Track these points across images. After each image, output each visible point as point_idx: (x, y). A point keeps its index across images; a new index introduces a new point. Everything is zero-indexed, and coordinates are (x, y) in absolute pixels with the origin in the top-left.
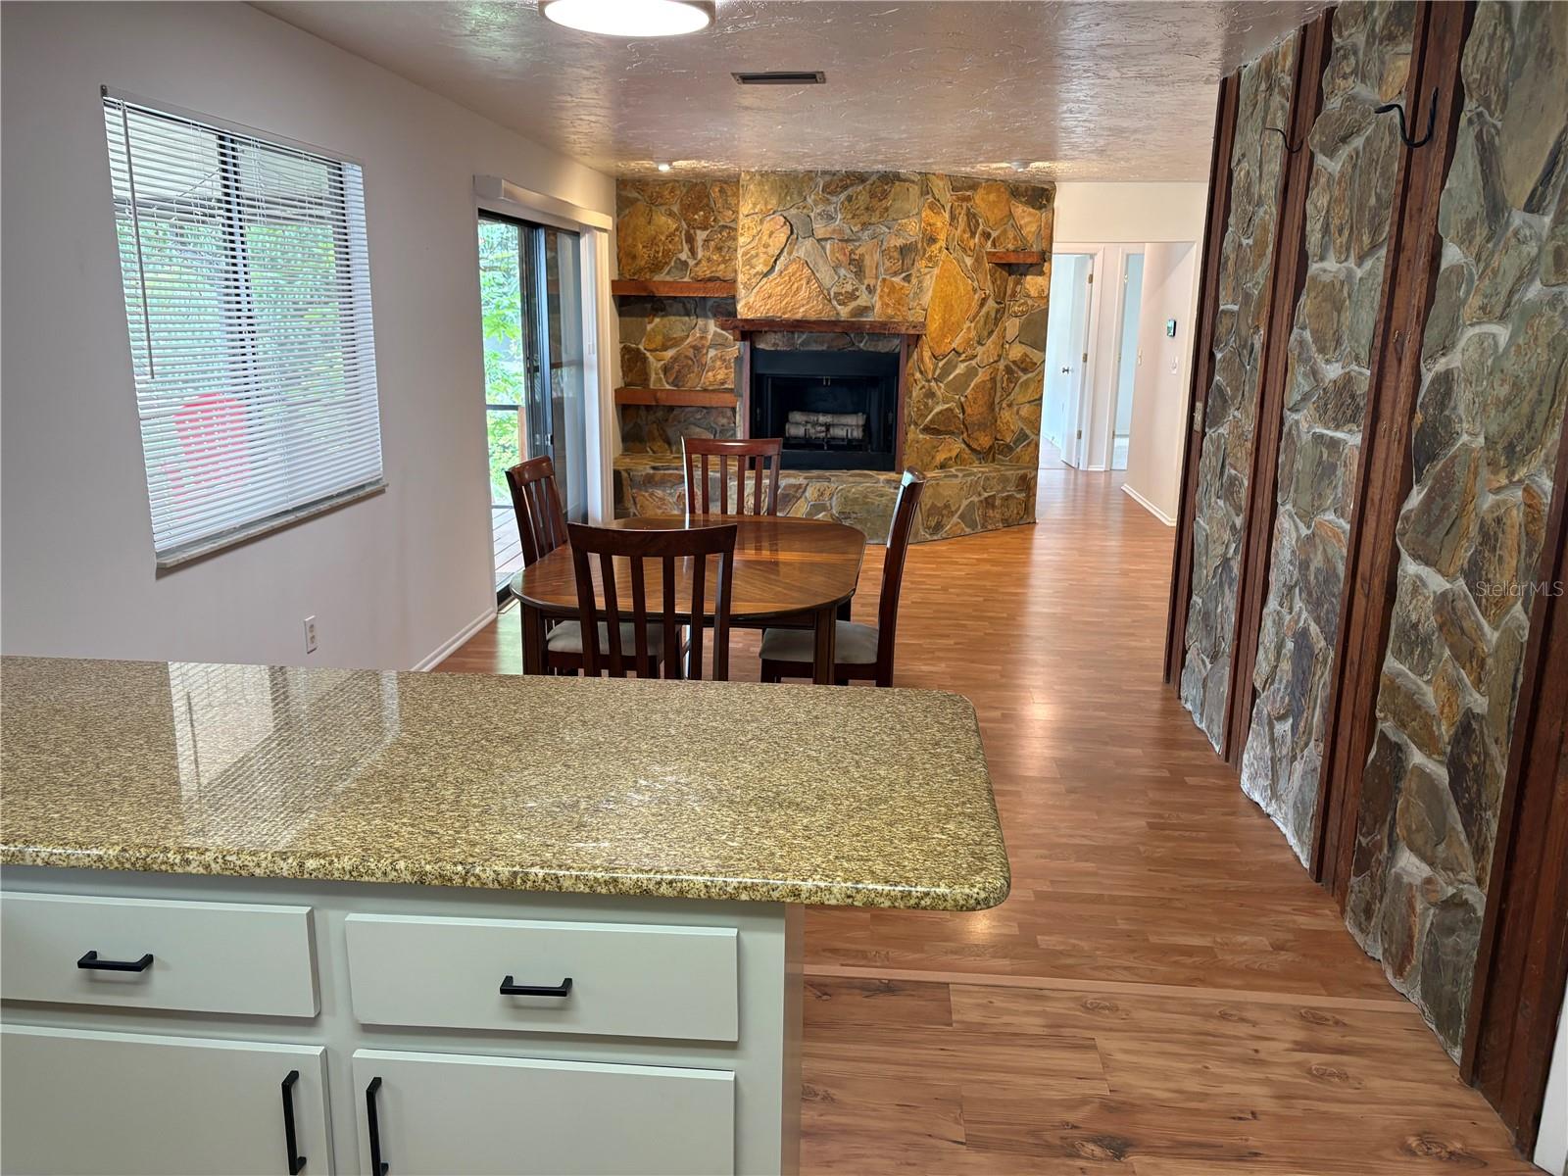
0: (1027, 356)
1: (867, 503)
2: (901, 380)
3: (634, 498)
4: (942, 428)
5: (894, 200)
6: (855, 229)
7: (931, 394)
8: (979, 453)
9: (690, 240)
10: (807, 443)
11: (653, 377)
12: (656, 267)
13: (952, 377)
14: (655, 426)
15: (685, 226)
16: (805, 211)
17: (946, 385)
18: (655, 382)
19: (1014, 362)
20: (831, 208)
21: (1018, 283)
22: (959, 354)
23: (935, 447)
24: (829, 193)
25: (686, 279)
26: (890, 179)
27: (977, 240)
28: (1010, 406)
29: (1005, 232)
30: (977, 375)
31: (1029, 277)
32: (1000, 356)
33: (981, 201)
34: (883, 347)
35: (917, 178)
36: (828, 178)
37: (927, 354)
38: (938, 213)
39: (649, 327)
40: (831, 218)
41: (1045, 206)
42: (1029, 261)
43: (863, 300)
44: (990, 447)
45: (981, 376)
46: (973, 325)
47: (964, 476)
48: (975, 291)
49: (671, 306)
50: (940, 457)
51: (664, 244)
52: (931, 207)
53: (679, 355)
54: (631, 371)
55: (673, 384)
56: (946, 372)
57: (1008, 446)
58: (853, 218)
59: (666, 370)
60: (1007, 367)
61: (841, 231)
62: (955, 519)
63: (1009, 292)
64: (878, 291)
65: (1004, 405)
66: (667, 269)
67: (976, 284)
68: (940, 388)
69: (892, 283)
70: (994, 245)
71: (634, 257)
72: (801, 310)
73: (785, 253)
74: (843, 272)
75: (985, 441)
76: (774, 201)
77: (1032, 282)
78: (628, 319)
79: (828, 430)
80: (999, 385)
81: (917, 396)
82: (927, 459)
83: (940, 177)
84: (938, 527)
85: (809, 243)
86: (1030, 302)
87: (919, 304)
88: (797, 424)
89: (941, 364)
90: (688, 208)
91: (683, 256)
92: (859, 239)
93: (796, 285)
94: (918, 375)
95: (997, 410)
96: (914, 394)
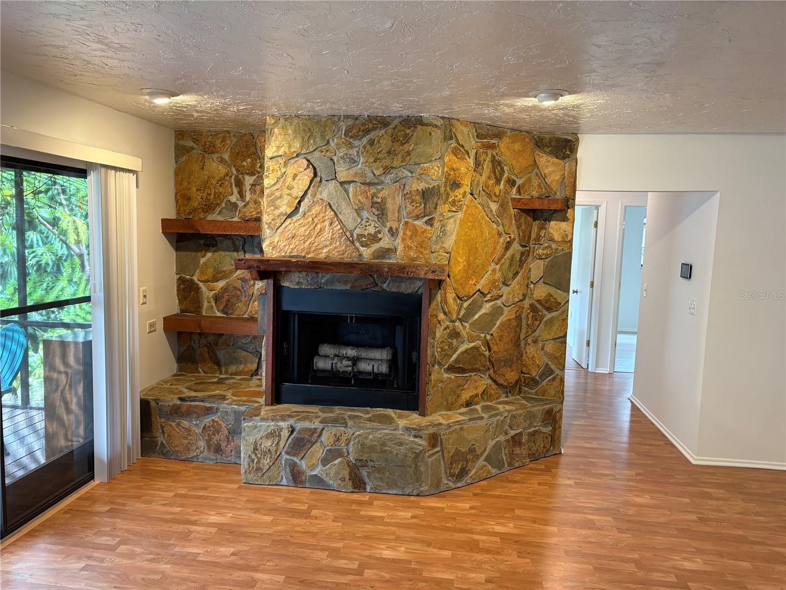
0: (551, 296)
1: (385, 452)
2: (424, 322)
3: (162, 427)
4: (467, 367)
5: (416, 144)
6: (377, 173)
7: (455, 334)
8: (506, 387)
9: (239, 184)
10: (333, 377)
11: (205, 304)
12: (209, 207)
13: (477, 316)
14: (206, 348)
15: (235, 172)
16: (328, 154)
17: (471, 325)
18: (207, 310)
19: (539, 301)
20: (354, 152)
21: (542, 227)
22: (484, 295)
23: (460, 386)
24: (352, 137)
25: (236, 219)
26: (412, 123)
27: (502, 186)
28: (535, 342)
29: (529, 179)
30: (502, 314)
31: (553, 223)
32: (524, 296)
33: (506, 149)
34: (406, 288)
35: (440, 122)
36: (350, 122)
37: (451, 296)
38: (462, 159)
39: (202, 261)
40: (353, 161)
41: (568, 156)
42: (553, 207)
43: (386, 242)
44: (517, 381)
45: (507, 315)
46: (498, 267)
47: (490, 417)
48: (500, 234)
49: (222, 242)
50: (466, 395)
51: (215, 187)
52: (455, 152)
53: (228, 285)
54: (185, 299)
55: (223, 311)
56: (471, 311)
57: (533, 379)
58: (375, 161)
59: (217, 298)
60: (532, 306)
61: (363, 175)
62: (481, 462)
63: (533, 236)
64: (401, 234)
65: (530, 341)
66: (218, 210)
67: (501, 228)
68: (465, 327)
69: (414, 226)
70: (519, 191)
71: (189, 199)
72: (325, 251)
73: (309, 195)
74: (365, 214)
75: (511, 376)
76: (297, 145)
77: (555, 228)
78: (184, 253)
79: (354, 364)
80: (524, 322)
81: (442, 337)
82: (451, 399)
83: (465, 123)
84: (463, 473)
85: (332, 185)
86: (554, 246)
87: (441, 247)
88: (327, 356)
89: (465, 305)
90: (237, 156)
91: (233, 199)
92: (382, 183)
93: (319, 226)
94: (441, 316)
95: (522, 344)
96: (438, 335)
